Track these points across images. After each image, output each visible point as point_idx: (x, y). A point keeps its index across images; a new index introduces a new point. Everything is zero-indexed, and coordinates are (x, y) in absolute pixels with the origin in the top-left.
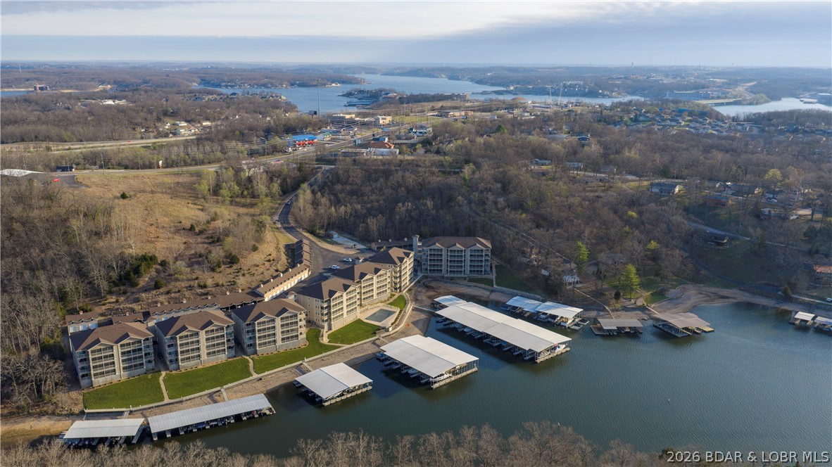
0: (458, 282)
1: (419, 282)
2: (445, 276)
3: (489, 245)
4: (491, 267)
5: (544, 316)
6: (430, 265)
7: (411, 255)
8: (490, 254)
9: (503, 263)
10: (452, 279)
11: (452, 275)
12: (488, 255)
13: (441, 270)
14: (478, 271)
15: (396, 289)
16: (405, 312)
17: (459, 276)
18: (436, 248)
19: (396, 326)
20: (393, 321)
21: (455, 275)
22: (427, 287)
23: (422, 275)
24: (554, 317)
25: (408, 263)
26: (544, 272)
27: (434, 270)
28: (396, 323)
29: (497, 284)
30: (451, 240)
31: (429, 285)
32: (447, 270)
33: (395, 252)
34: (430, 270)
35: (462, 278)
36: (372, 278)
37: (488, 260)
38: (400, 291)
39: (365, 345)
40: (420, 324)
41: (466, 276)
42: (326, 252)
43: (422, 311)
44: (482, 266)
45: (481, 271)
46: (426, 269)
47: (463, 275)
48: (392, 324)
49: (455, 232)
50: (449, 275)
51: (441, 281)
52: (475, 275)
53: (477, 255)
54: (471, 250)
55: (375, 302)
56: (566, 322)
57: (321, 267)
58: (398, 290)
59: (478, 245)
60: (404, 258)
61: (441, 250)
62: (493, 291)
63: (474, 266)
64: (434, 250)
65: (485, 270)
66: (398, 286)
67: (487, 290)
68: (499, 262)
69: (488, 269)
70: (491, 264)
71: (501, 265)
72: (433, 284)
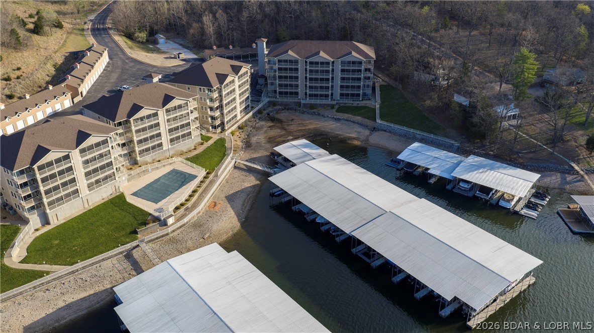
0: (322, 111)
1: (259, 112)
2: (303, 102)
3: (373, 55)
4: (374, 89)
5: (466, 186)
6: (280, 85)
7: (243, 70)
8: (372, 68)
9: (392, 83)
10: (312, 107)
11: (313, 101)
12: (369, 70)
13: (297, 93)
14: (353, 95)
15: (215, 127)
16: (216, 176)
17: (324, 102)
18: (288, 58)
19: (186, 209)
20: (183, 200)
21: (318, 102)
22: (273, 119)
23: (268, 99)
24: (486, 190)
25: (237, 83)
26: (458, 99)
27: (286, 93)
28: (189, 204)
29: (382, 118)
30: (310, 45)
31: (277, 116)
32: (306, 94)
33: (214, 65)
34: (280, 93)
35: (328, 105)
36: (156, 115)
37: (369, 78)
38: (223, 130)
39: (104, 264)
40: (239, 202)
41: (334, 102)
42: (132, 64)
43: (250, 170)
44: (359, 87)
45: (358, 95)
46: (275, 92)
47: (329, 101)
48: (177, 208)
49: (324, 34)
50: (308, 101)
51: (296, 110)
52: (349, 102)
53: (352, 69)
54: (343, 63)
55: (167, 155)
56: (509, 201)
57: (107, 89)
58: (219, 130)
59: (354, 53)
60: (226, 76)
61: (296, 62)
62: (374, 129)
63: (347, 87)
64: (286, 61)
65: (364, 94)
66: (218, 122)
67: (366, 127)
68: (386, 79)
69: (369, 91)
70: (374, 83)
71: (389, 85)
72: (283, 116)
